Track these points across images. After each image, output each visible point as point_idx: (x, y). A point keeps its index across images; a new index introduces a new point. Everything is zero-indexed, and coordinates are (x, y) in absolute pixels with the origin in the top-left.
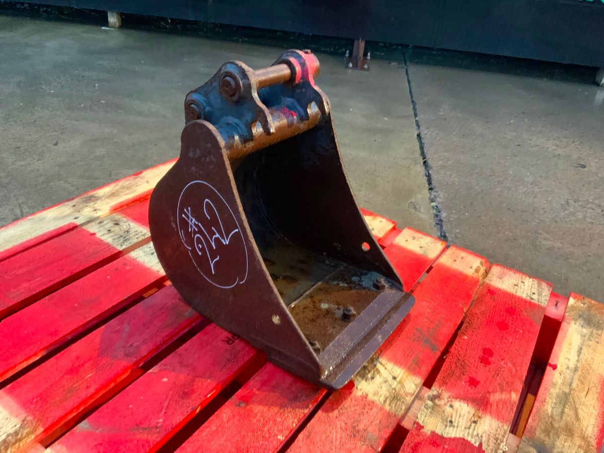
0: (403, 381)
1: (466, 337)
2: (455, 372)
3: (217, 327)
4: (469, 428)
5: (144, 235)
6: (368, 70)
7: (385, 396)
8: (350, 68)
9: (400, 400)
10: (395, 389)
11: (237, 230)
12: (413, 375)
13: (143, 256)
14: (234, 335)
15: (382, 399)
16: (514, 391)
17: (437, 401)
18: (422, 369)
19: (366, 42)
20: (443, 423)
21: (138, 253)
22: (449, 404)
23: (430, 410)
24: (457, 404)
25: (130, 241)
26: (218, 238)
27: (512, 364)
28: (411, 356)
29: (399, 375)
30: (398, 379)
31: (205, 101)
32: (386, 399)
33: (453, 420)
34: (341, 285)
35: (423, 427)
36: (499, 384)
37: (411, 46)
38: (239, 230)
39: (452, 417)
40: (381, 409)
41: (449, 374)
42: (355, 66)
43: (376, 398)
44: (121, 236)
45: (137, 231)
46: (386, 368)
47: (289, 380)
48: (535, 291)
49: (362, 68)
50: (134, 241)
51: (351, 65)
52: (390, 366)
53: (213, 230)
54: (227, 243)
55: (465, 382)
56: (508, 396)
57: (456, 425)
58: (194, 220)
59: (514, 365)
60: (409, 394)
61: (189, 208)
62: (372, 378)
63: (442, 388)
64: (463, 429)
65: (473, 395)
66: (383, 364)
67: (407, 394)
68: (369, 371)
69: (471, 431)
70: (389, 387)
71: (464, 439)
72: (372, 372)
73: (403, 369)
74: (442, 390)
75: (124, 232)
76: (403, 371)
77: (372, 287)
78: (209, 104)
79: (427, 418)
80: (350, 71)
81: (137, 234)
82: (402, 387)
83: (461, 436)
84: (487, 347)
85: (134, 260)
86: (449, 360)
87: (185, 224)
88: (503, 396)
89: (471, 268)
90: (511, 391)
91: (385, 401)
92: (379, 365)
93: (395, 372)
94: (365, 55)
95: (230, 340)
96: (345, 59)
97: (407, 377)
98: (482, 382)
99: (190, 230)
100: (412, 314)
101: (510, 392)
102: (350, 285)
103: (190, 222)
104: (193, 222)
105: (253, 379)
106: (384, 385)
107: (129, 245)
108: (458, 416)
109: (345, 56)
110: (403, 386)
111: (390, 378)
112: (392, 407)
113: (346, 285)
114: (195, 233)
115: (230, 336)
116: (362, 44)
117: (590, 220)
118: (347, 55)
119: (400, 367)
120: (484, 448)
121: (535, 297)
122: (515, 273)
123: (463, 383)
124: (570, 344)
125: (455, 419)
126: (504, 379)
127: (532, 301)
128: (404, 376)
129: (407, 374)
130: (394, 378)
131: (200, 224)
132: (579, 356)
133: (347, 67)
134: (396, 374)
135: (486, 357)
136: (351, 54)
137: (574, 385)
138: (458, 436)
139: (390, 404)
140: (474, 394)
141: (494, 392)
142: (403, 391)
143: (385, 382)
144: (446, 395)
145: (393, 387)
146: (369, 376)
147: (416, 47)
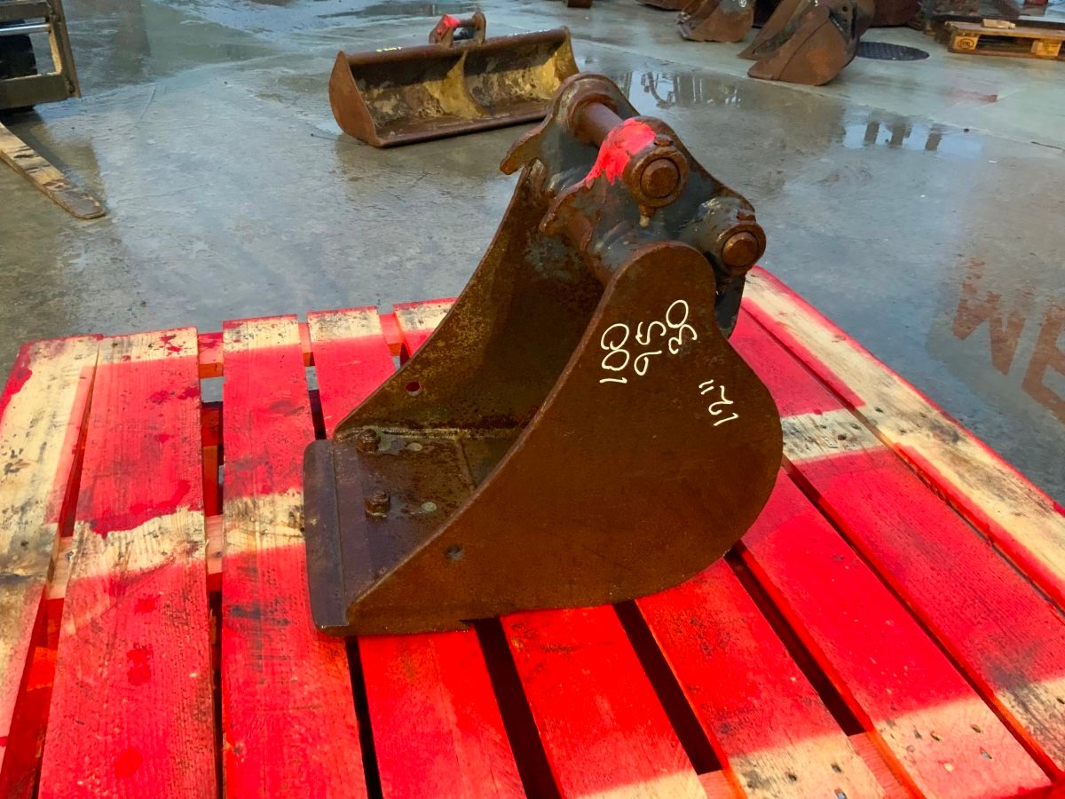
0: (251, 537)
1: (193, 675)
2: (182, 599)
4: (128, 544)
7: (259, 508)
9: (238, 515)
10: (254, 522)
12: (242, 552)
15: (261, 503)
16: (71, 636)
17: (189, 546)
18: (235, 568)
22: (169, 554)
23: (192, 531)
24: (157, 561)
27: (87, 684)
28: (263, 575)
29: (261, 540)
30: (258, 534)
32: (255, 506)
33: (154, 539)
35: (189, 510)
36: (101, 629)
39: (158, 541)
40: (252, 494)
41: (190, 591)
43: (268, 498)
46: (285, 535)
52: (282, 542)
55: (159, 596)
56: (80, 620)
57: (148, 537)
59: (82, 685)
60: (231, 529)
62: (291, 515)
63: (190, 566)
64: (136, 540)
65: (139, 586)
66: (293, 538)
67: (234, 527)
68: (301, 518)
69: (124, 542)
70: (263, 520)
71: (130, 529)
72: (298, 520)
73: (262, 551)
74: (188, 563)
76: (259, 548)
82: (247, 530)
83: (135, 531)
84: (145, 685)
86: (202, 611)
88: (88, 616)
90: (77, 633)
91: (254, 503)
92: (297, 532)
93: (269, 539)
97: (249, 545)
98: (131, 614)
100: (317, 644)
101: (78, 629)
106: (271, 516)
108: (149, 549)
110: (246, 532)
111: (270, 529)
112: (241, 503)
119: (268, 549)
120: (99, 536)
123: (161, 593)
125: (151, 542)
126: (94, 645)
128: (254, 543)
129: (253, 549)
130: (264, 534)
135: (140, 665)
138: (139, 528)
139: (246, 504)
140: (137, 590)
141: (107, 611)
142: (241, 527)
143: (272, 521)
144: (181, 561)
145: (257, 523)
146: (298, 515)
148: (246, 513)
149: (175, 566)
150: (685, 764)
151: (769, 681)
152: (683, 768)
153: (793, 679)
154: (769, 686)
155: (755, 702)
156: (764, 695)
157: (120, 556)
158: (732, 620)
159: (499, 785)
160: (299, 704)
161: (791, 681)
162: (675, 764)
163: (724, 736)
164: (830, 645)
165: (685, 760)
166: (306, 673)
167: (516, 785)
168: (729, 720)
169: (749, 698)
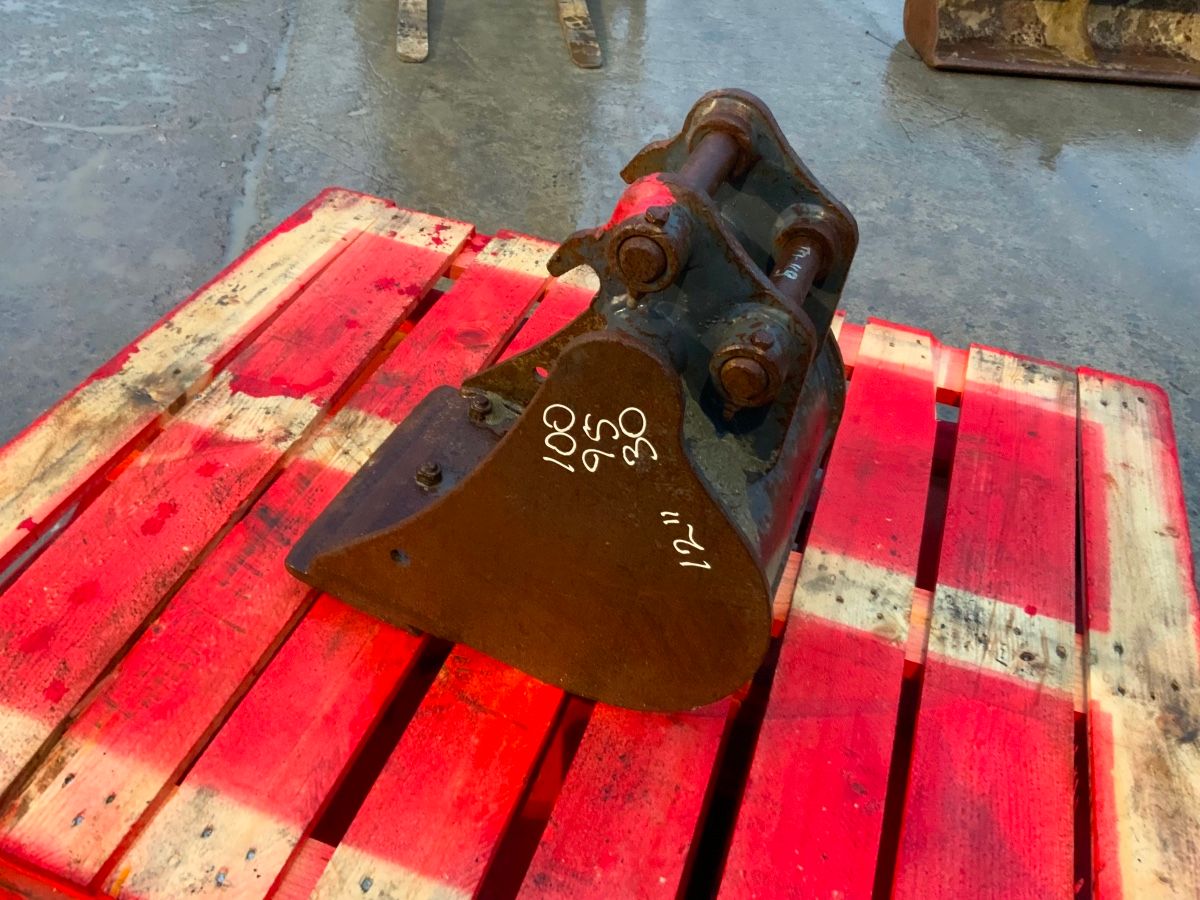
0: (333, 450)
1: (186, 549)
2: (236, 479)
4: (243, 409)
7: (363, 427)
9: (343, 425)
10: (348, 438)
12: (314, 462)
15: (369, 422)
16: (138, 468)
17: (283, 434)
18: (297, 472)
22: (263, 434)
23: (297, 422)
27: (115, 513)
28: (311, 491)
29: (338, 458)
30: (341, 451)
32: (362, 424)
33: (264, 415)
35: (312, 402)
39: (265, 418)
40: (369, 412)
41: (248, 475)
55: (223, 467)
56: (156, 458)
57: (262, 410)
59: (111, 512)
60: (326, 436)
63: (267, 452)
64: (251, 409)
65: (218, 450)
67: (330, 434)
69: (242, 406)
70: (357, 439)
71: (255, 397)
73: (329, 468)
74: (269, 449)
76: (329, 465)
79: (304, 412)
82: (336, 443)
84: (149, 537)
86: (241, 498)
88: (163, 457)
90: (144, 467)
91: (365, 420)
97: (325, 457)
98: (192, 471)
101: (148, 464)
106: (365, 439)
108: (254, 421)
110: (334, 444)
111: (354, 451)
112: (354, 415)
119: (334, 469)
120: (231, 391)
123: (227, 465)
125: (260, 417)
126: (146, 484)
128: (329, 457)
129: (324, 462)
130: (346, 452)
134: (343, 458)
135: (160, 518)
138: (263, 399)
139: (357, 418)
140: (214, 453)
141: (179, 460)
142: (335, 437)
143: (361, 445)
144: (266, 445)
145: (350, 440)
148: (350, 427)
149: (258, 446)
150: (470, 884)
151: (635, 863)
152: (464, 887)
153: (662, 880)
154: (630, 870)
155: (599, 875)
156: (614, 874)
157: (230, 417)
158: (665, 780)
159: (303, 791)
160: (231, 620)
161: (657, 880)
162: (461, 878)
163: (533, 885)
164: (741, 873)
165: (475, 880)
166: (261, 597)
167: (316, 798)
168: (553, 874)
169: (596, 868)
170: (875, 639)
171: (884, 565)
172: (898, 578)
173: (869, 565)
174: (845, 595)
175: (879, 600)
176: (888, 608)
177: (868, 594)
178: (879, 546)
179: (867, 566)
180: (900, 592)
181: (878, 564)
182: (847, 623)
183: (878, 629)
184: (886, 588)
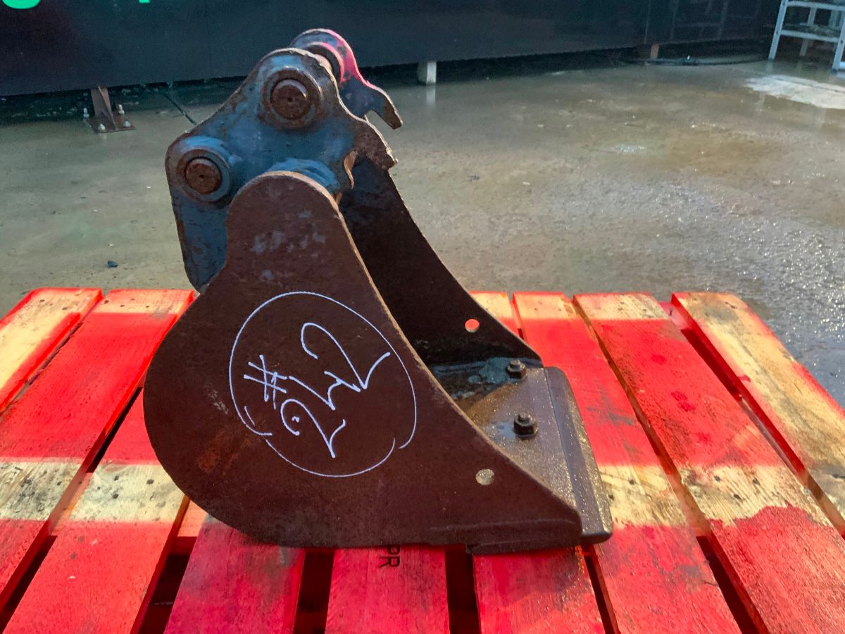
0: (644, 479)
1: (642, 391)
2: (677, 437)
3: (351, 552)
4: (758, 492)
5: (66, 473)
6: (132, 128)
7: (648, 510)
8: (103, 132)
9: (666, 504)
10: (647, 495)
11: (388, 354)
13: (101, 509)
14: (388, 547)
15: (649, 516)
16: (747, 425)
17: (699, 482)
19: (109, 89)
20: (732, 503)
21: (86, 508)
22: (713, 478)
23: (704, 496)
24: (720, 471)
25: (50, 495)
26: (342, 385)
27: (711, 396)
28: (619, 445)
29: (632, 475)
30: (638, 481)
31: (222, 146)
32: (653, 513)
33: (736, 493)
34: (465, 396)
35: (721, 521)
36: (728, 425)
37: (171, 85)
38: (392, 352)
39: (731, 491)
40: (662, 529)
41: (674, 442)
42: (110, 127)
43: (643, 520)
44: (24, 495)
45: (45, 472)
46: (611, 476)
47: (527, 564)
48: (643, 307)
49: (124, 128)
50: (58, 491)
51: (103, 127)
52: (612, 470)
53: (327, 375)
54: (365, 386)
55: (698, 443)
56: (749, 434)
57: (745, 497)
58: (275, 375)
59: (715, 396)
60: (666, 490)
61: (261, 357)
63: (686, 463)
65: (720, 452)
67: (664, 493)
69: (763, 494)
70: (639, 496)
71: (768, 508)
72: (603, 490)
73: (628, 465)
74: (689, 465)
75: (22, 486)
76: (631, 467)
77: (509, 379)
78: (232, 149)
79: (712, 508)
80: (105, 136)
81: (52, 478)
82: (651, 487)
83: (761, 507)
84: (672, 391)
85: (92, 521)
86: (656, 427)
87: (251, 394)
88: (745, 436)
89: (560, 310)
90: (744, 426)
91: (655, 517)
93: (625, 475)
94: (114, 108)
95: (390, 559)
96: (84, 120)
98: (711, 432)
99: (266, 398)
101: (745, 428)
102: (476, 391)
103: (266, 383)
104: (274, 380)
105: (481, 595)
106: (632, 498)
107: (55, 503)
108: (736, 486)
109: (83, 118)
111: (628, 485)
112: (669, 519)
113: (471, 393)
114: (281, 397)
115: (382, 553)
116: (105, 94)
117: (526, 234)
118: (86, 115)
119: (623, 465)
120: (794, 506)
121: (649, 313)
122: (605, 296)
124: (732, 347)
125: (737, 491)
126: (724, 417)
127: (652, 319)
128: (639, 473)
129: (638, 468)
130: (632, 482)
131: (291, 378)
132: (751, 355)
133: (97, 131)
134: (628, 477)
135: (683, 402)
136: (92, 112)
137: (782, 388)
138: (759, 508)
139: (664, 517)
140: (720, 450)
141: (732, 437)
142: (657, 492)
143: (629, 493)
144: (699, 469)
145: (643, 493)
147: (180, 84)
170: (126, 461)
171: (96, 524)
172: (86, 515)
173: (112, 520)
174: (145, 487)
175: (112, 491)
176: (107, 486)
177: (121, 493)
178: (95, 542)
179: (115, 518)
180: (89, 503)
181: (104, 522)
182: (148, 466)
183: (121, 468)
184: (103, 502)
